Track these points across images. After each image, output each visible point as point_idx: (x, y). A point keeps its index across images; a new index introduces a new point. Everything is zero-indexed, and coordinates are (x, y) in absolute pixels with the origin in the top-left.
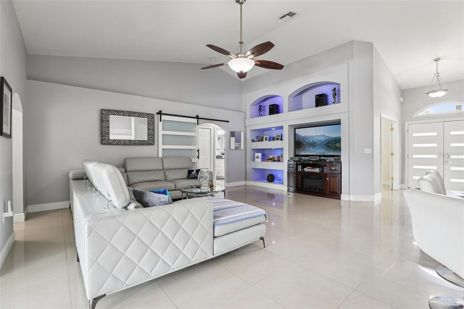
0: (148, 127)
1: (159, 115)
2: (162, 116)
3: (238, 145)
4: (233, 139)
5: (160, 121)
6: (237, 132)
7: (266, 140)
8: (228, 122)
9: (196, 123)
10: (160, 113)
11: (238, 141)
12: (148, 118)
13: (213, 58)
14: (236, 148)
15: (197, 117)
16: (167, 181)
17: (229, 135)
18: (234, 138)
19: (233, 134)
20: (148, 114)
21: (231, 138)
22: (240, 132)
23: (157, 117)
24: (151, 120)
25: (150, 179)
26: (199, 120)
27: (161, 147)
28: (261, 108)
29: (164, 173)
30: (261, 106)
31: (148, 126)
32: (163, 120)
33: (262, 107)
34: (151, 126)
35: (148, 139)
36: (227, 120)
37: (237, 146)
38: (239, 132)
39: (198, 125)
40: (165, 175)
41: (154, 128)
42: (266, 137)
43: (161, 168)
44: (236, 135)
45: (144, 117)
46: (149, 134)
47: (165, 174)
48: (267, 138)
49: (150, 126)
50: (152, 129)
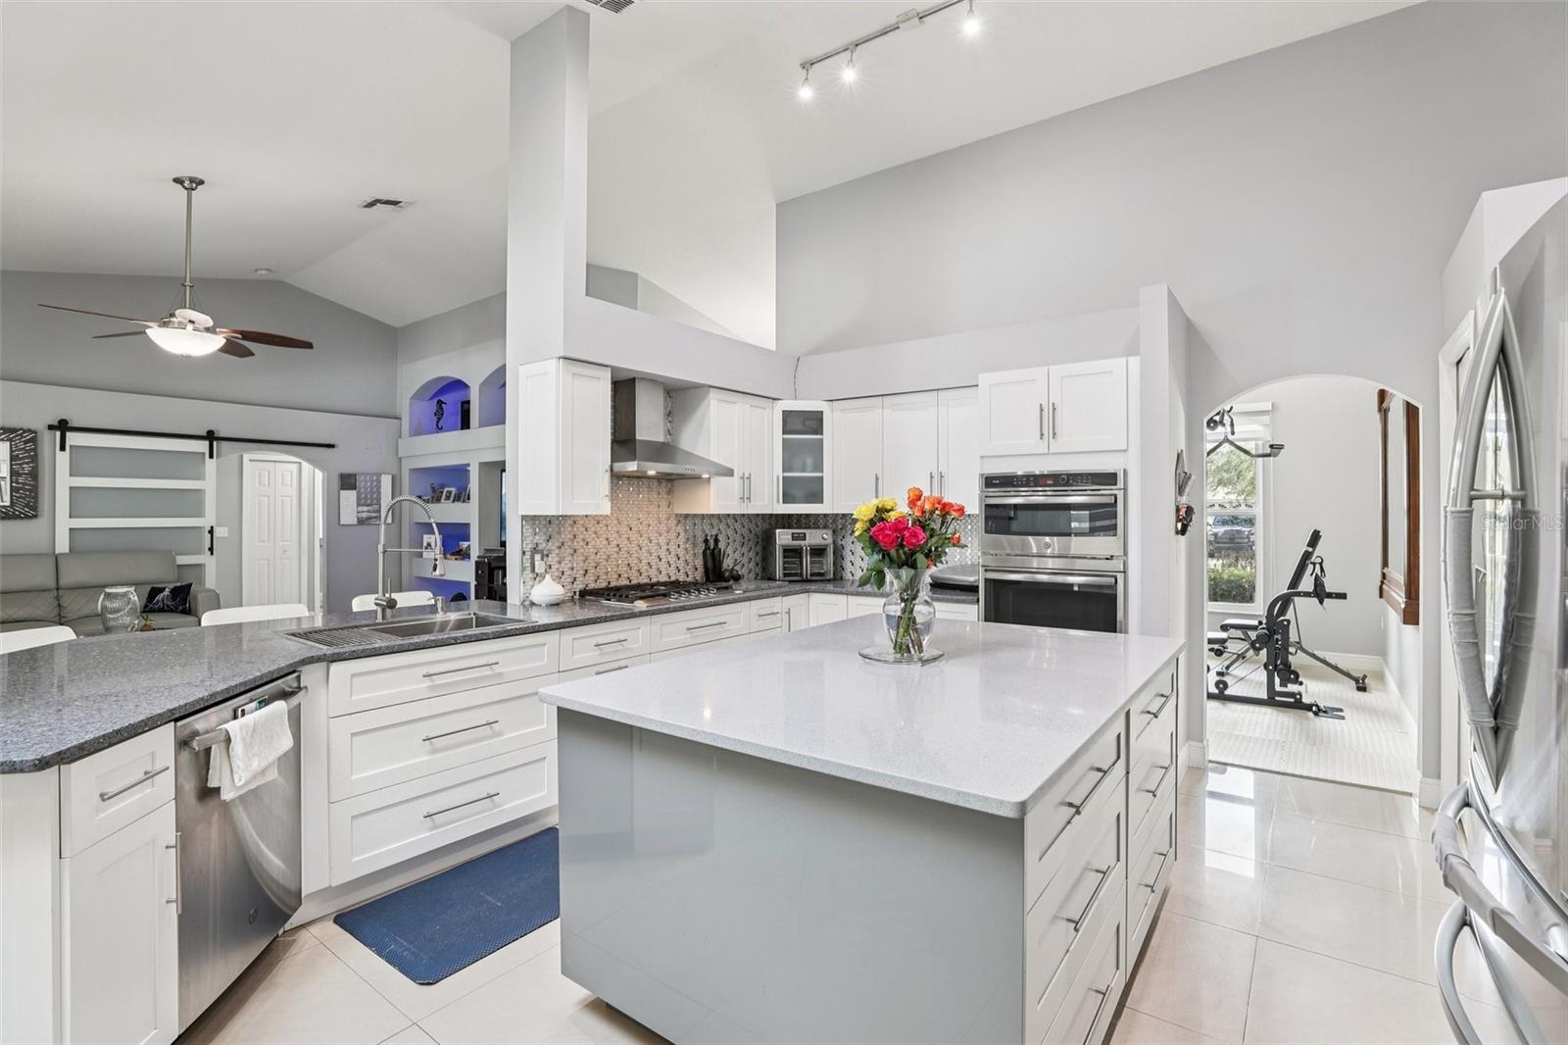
1: (58, 433)
2: (68, 434)
3: (368, 511)
4: (349, 497)
5: (63, 448)
6: (365, 474)
7: (448, 498)
8: (331, 446)
9: (204, 454)
10: (63, 427)
11: (370, 499)
12: (11, 440)
13: (261, 270)
14: (361, 522)
15: (210, 437)
16: (63, 620)
17: (336, 483)
18: (355, 492)
19: (347, 482)
20: (14, 430)
21: (342, 492)
22: (379, 475)
23: (49, 441)
24: (24, 449)
25: (14, 616)
26: (215, 443)
27: (64, 523)
28: (442, 409)
29: (57, 598)
30: (443, 403)
31: (11, 465)
32: (71, 446)
33: (443, 405)
34: (26, 463)
35: (12, 502)
36: (327, 443)
37: (364, 515)
38: (371, 474)
39: (211, 456)
40: (59, 605)
41: (37, 471)
42: (450, 489)
43: (52, 584)
44: (360, 483)
47: (58, 600)
48: (450, 492)
49: (22, 464)
50: (26, 474)
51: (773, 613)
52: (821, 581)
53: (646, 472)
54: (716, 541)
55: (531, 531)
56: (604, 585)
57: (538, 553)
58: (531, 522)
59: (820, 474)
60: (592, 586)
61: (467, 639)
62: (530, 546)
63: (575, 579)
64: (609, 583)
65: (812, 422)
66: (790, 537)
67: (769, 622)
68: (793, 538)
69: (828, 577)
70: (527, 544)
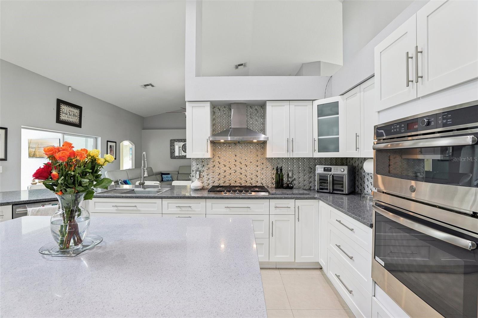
51: (288, 207)
52: (340, 194)
53: (252, 141)
54: (281, 170)
55: (195, 163)
56: (228, 185)
57: (198, 171)
58: (195, 161)
59: (337, 136)
60: (221, 185)
61: (126, 197)
62: (195, 169)
63: (214, 181)
64: (230, 184)
65: (334, 108)
66: (323, 169)
67: (285, 211)
68: (325, 170)
69: (344, 193)
70: (194, 168)
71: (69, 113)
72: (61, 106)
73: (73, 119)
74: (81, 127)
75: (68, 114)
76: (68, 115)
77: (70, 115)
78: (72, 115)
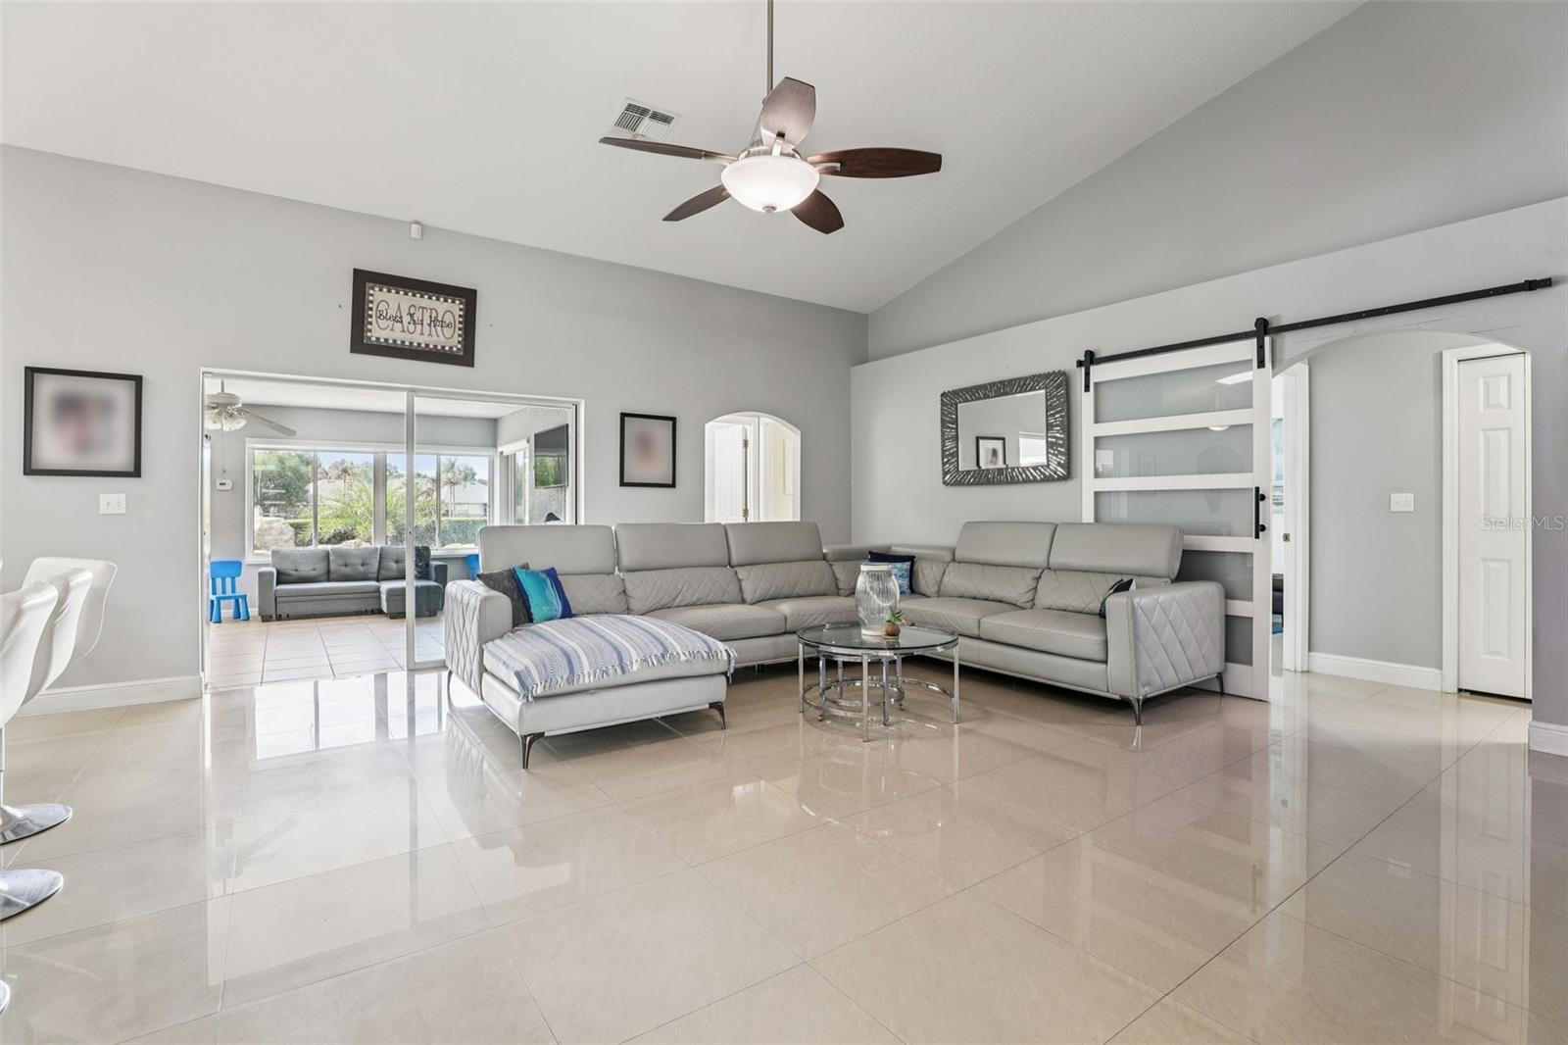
0: (1047, 420)
1: (1084, 369)
2: (1093, 368)
5: (1087, 388)
9: (1251, 359)
10: (1087, 360)
12: (1046, 388)
15: (1259, 330)
20: (1047, 376)
23: (1078, 380)
24: (1058, 394)
26: (1267, 339)
27: (1089, 486)
29: (1037, 579)
31: (1047, 416)
32: (1094, 383)
34: (1057, 413)
35: (1048, 461)
41: (1068, 420)
43: (1043, 560)
45: (1035, 390)
46: (1053, 443)
47: (1036, 582)
49: (1053, 415)
71: (412, 315)
72: (371, 292)
73: (430, 335)
74: (472, 365)
75: (406, 319)
76: (405, 323)
77: (414, 323)
78: (427, 320)
